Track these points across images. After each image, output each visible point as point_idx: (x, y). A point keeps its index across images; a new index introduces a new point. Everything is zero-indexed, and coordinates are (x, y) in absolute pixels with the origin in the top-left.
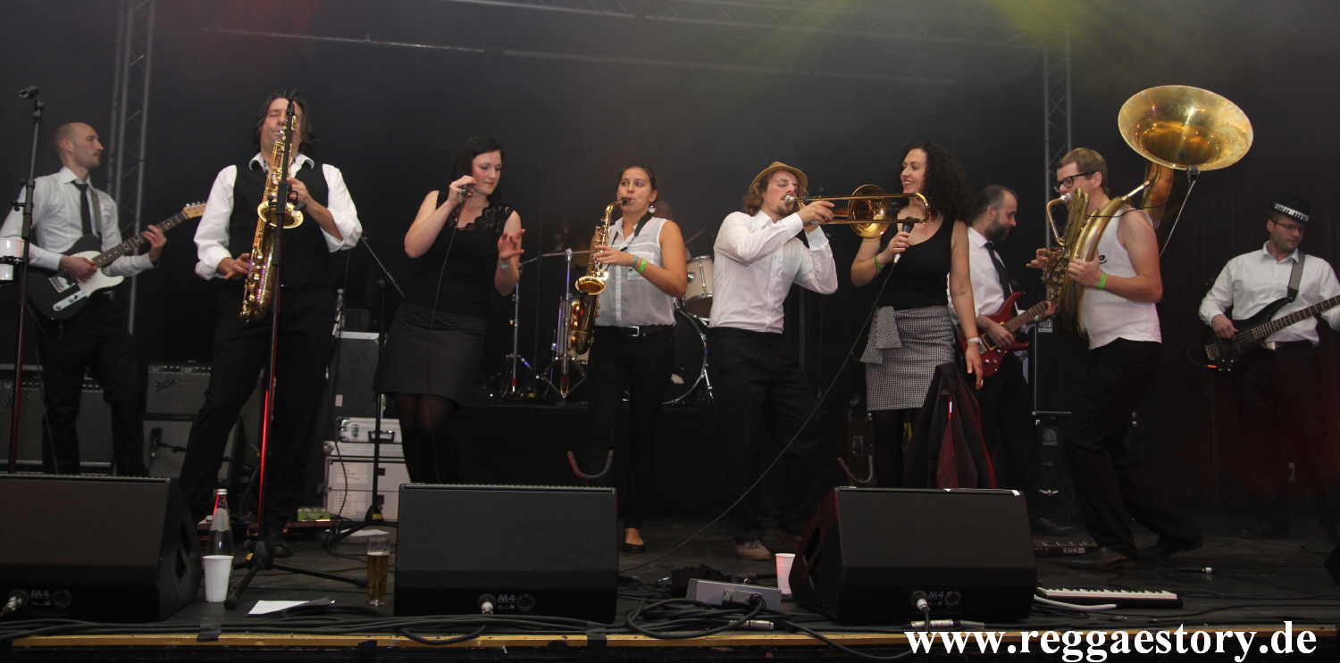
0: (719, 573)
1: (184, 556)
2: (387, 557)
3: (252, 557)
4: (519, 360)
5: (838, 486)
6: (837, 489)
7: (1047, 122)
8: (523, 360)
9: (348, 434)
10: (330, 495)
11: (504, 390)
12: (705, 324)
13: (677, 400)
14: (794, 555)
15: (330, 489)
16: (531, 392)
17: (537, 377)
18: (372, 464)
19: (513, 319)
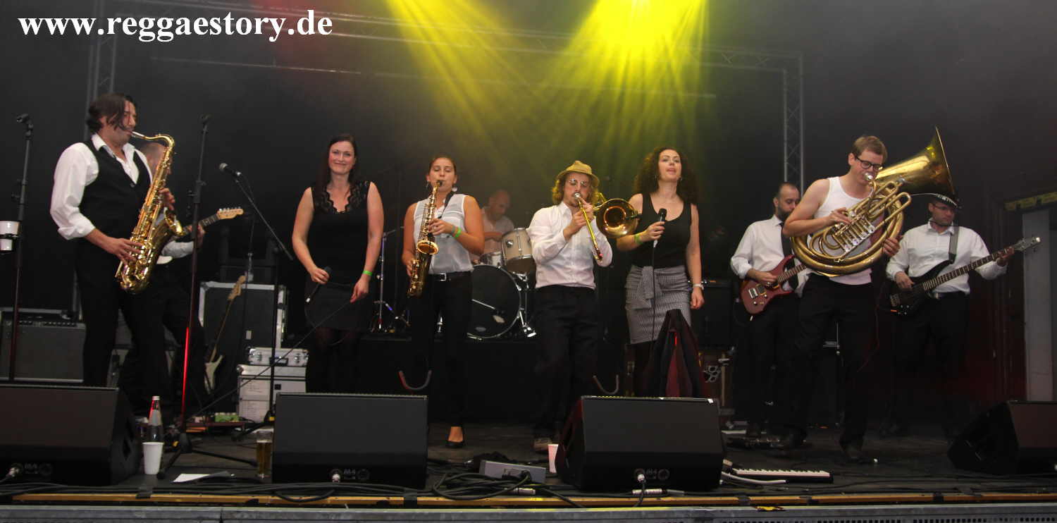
0: (504, 457)
1: (129, 442)
2: (270, 444)
3: (178, 444)
4: (384, 305)
5: (584, 395)
6: (582, 397)
7: (786, 126)
8: (387, 305)
9: (254, 360)
10: (241, 404)
11: (372, 327)
12: (521, 279)
13: (499, 335)
14: (557, 445)
15: (241, 399)
16: (392, 328)
17: (397, 318)
18: (269, 381)
19: (380, 275)
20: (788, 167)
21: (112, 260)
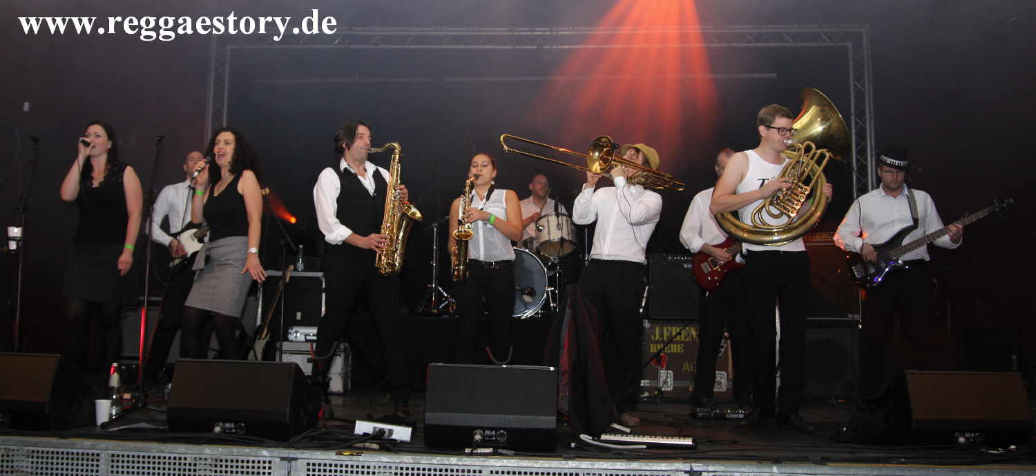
4: (437, 288)
20: (856, 141)
21: (371, 254)
